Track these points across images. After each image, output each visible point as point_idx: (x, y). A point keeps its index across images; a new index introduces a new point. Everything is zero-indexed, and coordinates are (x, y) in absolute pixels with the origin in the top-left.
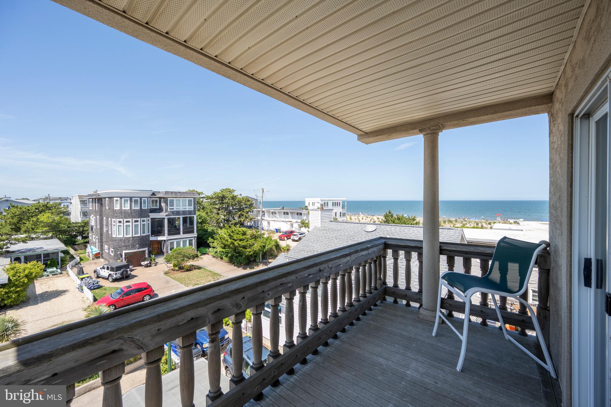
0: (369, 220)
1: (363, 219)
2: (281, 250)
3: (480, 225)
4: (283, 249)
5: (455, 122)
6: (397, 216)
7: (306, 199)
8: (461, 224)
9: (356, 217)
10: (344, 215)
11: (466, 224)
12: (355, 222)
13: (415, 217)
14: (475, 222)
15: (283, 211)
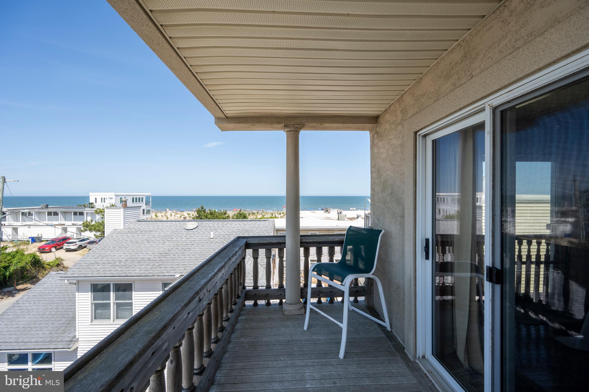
0: (179, 217)
1: (171, 215)
2: (43, 268)
3: (274, 215)
4: (48, 265)
5: (314, 124)
6: (210, 211)
7: (90, 194)
8: (262, 216)
9: (163, 214)
10: (148, 212)
11: (265, 215)
12: (161, 219)
13: (226, 211)
14: (271, 213)
15: (46, 211)
